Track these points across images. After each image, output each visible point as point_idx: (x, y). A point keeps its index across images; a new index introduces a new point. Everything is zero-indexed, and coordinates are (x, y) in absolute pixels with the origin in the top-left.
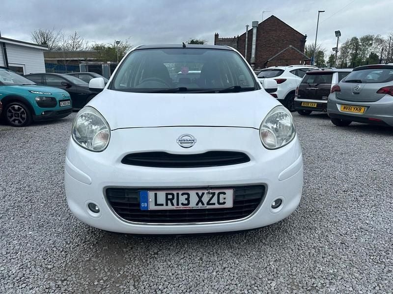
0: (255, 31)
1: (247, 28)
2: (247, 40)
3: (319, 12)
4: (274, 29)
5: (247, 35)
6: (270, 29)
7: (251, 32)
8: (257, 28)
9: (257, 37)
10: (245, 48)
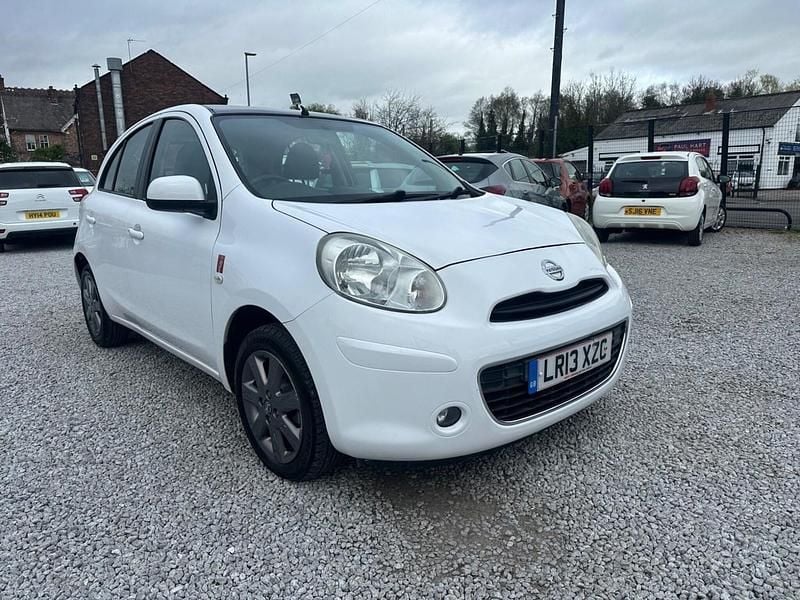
0: (116, 79)
1: (97, 71)
2: (99, 96)
3: (247, 54)
4: (159, 78)
5: (98, 87)
6: (149, 79)
7: (106, 80)
8: (122, 74)
9: (123, 92)
10: (99, 114)
